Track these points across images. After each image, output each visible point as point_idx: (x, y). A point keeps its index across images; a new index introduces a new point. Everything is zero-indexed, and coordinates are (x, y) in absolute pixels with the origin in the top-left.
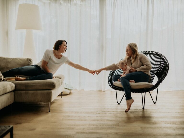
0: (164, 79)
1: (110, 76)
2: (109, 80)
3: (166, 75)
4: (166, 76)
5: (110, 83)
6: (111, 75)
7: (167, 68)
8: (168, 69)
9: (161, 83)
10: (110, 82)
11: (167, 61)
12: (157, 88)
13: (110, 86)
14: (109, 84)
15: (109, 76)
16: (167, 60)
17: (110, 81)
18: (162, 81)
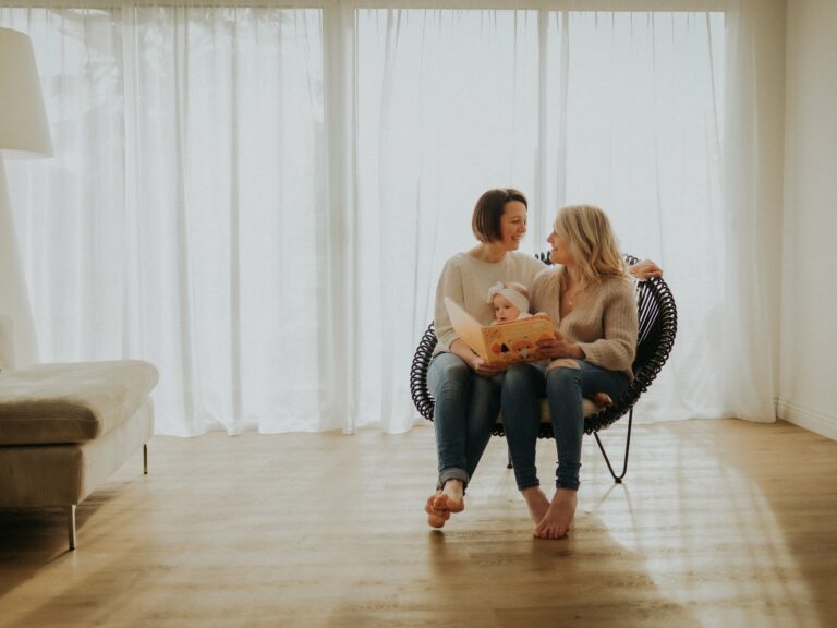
0: (658, 375)
1: (419, 365)
2: (412, 383)
3: (667, 354)
4: (667, 361)
5: (419, 398)
6: (421, 360)
7: (671, 325)
8: (675, 329)
9: (645, 390)
10: (418, 393)
11: (670, 294)
12: (628, 414)
13: (421, 411)
14: (416, 401)
15: (414, 365)
16: (667, 289)
17: (417, 387)
18: (650, 383)
